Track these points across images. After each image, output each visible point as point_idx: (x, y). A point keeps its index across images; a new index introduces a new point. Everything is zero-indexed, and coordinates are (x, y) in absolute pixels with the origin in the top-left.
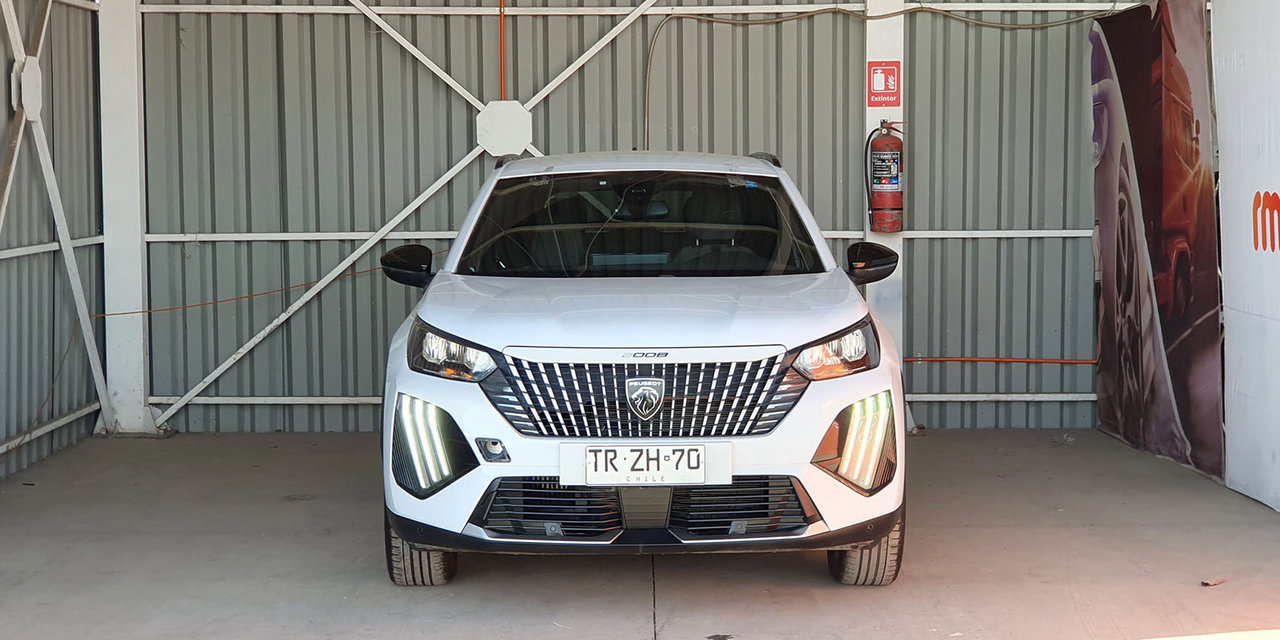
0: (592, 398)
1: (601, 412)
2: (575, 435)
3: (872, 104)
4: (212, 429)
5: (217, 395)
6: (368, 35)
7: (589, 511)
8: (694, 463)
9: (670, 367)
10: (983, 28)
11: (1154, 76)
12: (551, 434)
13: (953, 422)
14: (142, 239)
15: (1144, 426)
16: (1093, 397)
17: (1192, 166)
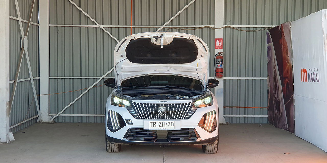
0: (151, 111)
1: (153, 114)
2: (147, 119)
3: (216, 48)
4: (64, 122)
5: (65, 114)
6: (101, 32)
7: (150, 135)
8: (172, 125)
9: (167, 104)
10: (242, 31)
11: (280, 42)
12: (142, 119)
13: (235, 122)
14: (49, 78)
15: (278, 122)
16: (267, 116)
17: (288, 63)
